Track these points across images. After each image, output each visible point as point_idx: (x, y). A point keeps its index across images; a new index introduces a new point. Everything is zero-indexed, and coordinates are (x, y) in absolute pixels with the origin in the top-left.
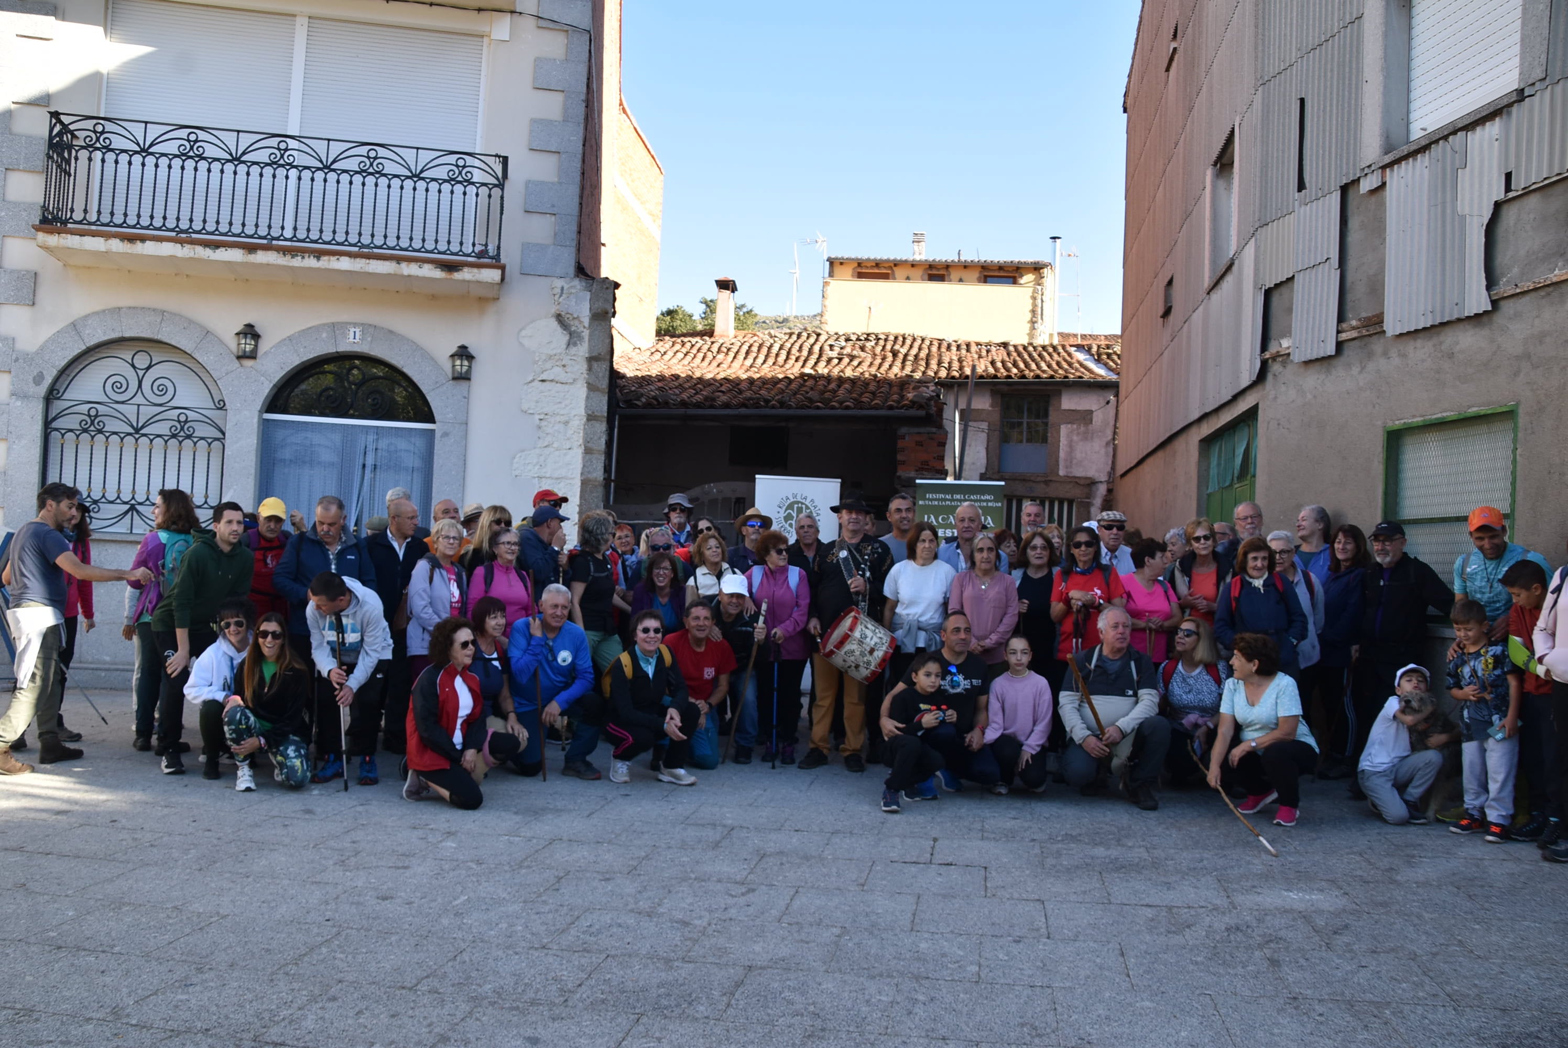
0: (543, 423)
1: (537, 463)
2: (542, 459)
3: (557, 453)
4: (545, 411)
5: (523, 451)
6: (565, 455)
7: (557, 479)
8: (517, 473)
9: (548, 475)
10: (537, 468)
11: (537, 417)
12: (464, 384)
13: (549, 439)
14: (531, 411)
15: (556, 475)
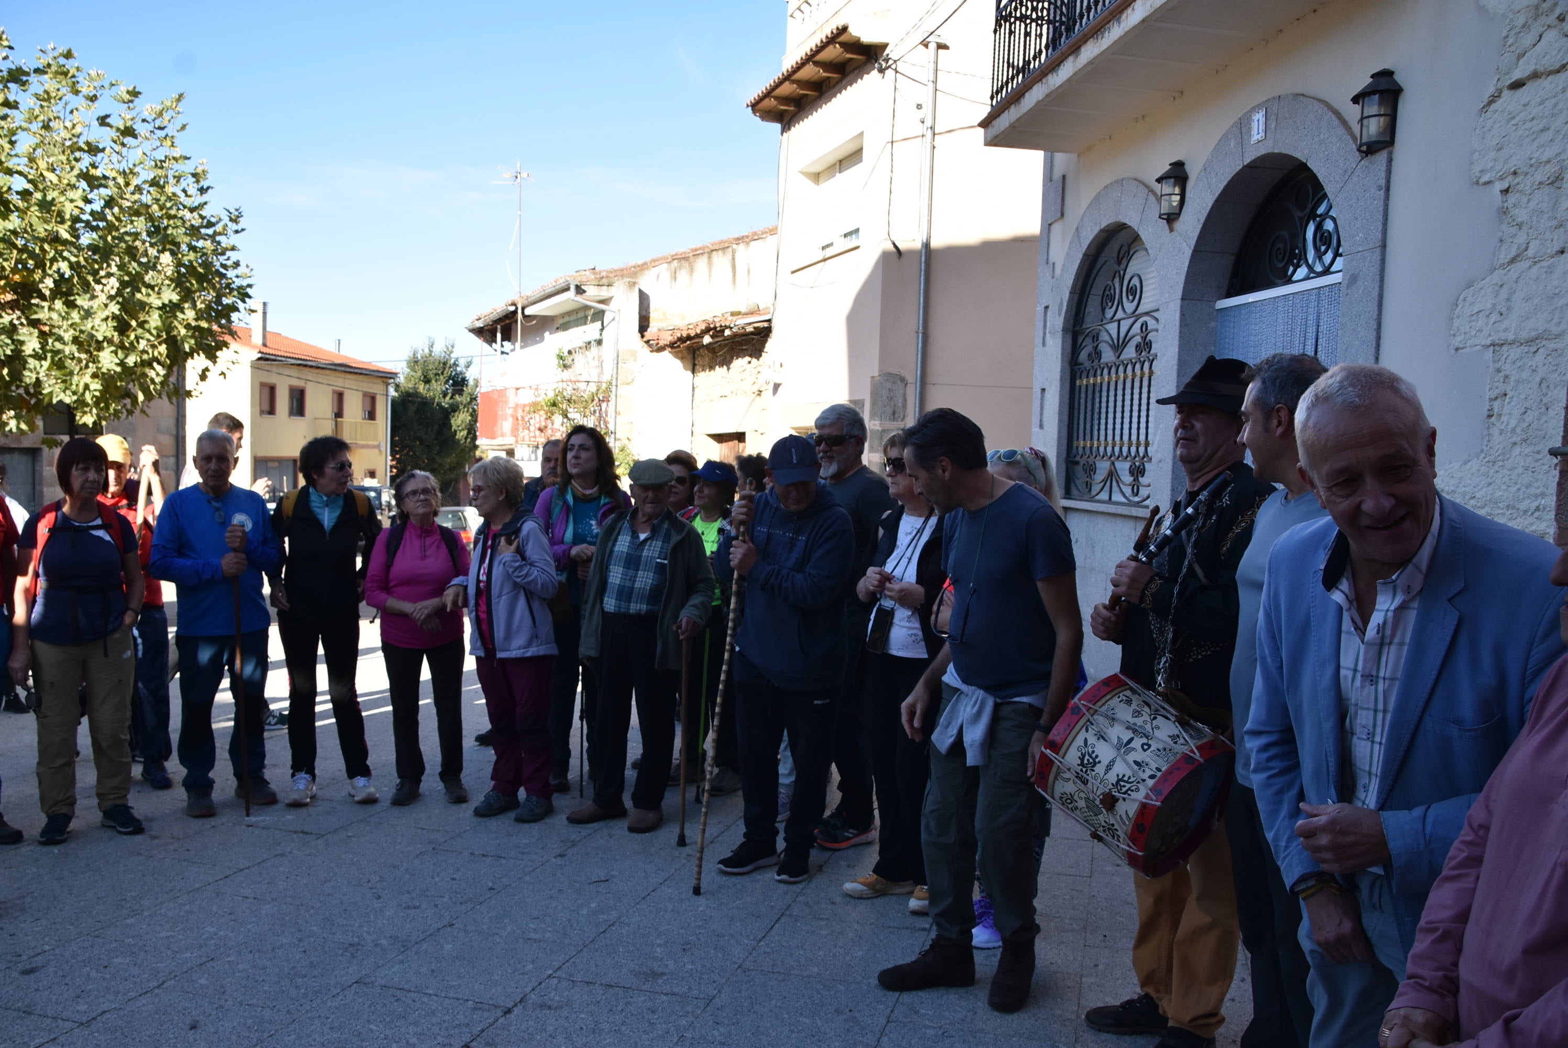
0: (1512, 198)
1: (1494, 305)
2: (1504, 293)
3: (1535, 270)
4: (1511, 166)
5: (1469, 286)
6: (1550, 271)
7: (1530, 341)
8: (1457, 341)
9: (1511, 337)
10: (1494, 317)
11: (1499, 186)
12: (1382, 157)
13: (1522, 238)
14: (1486, 178)
15: (1524, 335)
